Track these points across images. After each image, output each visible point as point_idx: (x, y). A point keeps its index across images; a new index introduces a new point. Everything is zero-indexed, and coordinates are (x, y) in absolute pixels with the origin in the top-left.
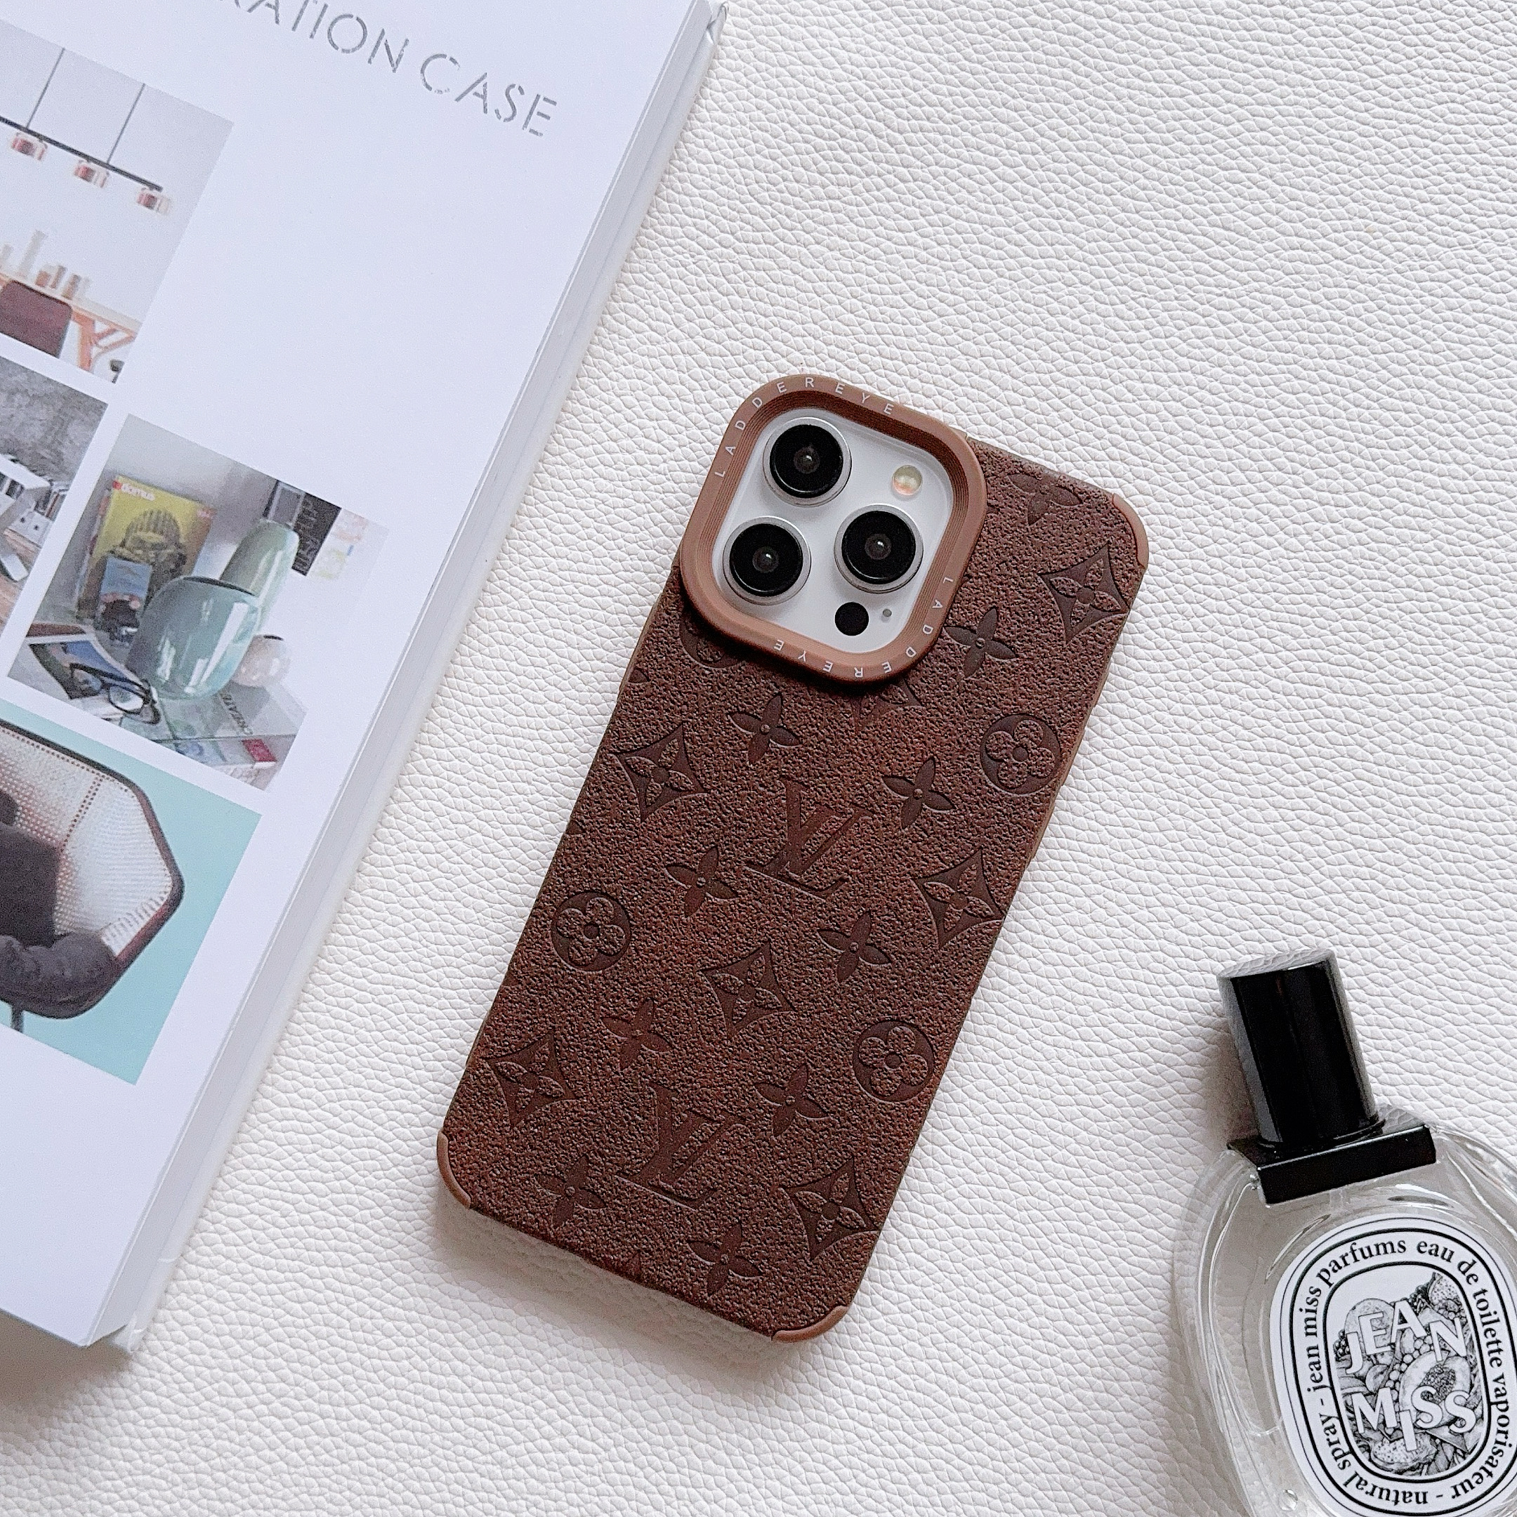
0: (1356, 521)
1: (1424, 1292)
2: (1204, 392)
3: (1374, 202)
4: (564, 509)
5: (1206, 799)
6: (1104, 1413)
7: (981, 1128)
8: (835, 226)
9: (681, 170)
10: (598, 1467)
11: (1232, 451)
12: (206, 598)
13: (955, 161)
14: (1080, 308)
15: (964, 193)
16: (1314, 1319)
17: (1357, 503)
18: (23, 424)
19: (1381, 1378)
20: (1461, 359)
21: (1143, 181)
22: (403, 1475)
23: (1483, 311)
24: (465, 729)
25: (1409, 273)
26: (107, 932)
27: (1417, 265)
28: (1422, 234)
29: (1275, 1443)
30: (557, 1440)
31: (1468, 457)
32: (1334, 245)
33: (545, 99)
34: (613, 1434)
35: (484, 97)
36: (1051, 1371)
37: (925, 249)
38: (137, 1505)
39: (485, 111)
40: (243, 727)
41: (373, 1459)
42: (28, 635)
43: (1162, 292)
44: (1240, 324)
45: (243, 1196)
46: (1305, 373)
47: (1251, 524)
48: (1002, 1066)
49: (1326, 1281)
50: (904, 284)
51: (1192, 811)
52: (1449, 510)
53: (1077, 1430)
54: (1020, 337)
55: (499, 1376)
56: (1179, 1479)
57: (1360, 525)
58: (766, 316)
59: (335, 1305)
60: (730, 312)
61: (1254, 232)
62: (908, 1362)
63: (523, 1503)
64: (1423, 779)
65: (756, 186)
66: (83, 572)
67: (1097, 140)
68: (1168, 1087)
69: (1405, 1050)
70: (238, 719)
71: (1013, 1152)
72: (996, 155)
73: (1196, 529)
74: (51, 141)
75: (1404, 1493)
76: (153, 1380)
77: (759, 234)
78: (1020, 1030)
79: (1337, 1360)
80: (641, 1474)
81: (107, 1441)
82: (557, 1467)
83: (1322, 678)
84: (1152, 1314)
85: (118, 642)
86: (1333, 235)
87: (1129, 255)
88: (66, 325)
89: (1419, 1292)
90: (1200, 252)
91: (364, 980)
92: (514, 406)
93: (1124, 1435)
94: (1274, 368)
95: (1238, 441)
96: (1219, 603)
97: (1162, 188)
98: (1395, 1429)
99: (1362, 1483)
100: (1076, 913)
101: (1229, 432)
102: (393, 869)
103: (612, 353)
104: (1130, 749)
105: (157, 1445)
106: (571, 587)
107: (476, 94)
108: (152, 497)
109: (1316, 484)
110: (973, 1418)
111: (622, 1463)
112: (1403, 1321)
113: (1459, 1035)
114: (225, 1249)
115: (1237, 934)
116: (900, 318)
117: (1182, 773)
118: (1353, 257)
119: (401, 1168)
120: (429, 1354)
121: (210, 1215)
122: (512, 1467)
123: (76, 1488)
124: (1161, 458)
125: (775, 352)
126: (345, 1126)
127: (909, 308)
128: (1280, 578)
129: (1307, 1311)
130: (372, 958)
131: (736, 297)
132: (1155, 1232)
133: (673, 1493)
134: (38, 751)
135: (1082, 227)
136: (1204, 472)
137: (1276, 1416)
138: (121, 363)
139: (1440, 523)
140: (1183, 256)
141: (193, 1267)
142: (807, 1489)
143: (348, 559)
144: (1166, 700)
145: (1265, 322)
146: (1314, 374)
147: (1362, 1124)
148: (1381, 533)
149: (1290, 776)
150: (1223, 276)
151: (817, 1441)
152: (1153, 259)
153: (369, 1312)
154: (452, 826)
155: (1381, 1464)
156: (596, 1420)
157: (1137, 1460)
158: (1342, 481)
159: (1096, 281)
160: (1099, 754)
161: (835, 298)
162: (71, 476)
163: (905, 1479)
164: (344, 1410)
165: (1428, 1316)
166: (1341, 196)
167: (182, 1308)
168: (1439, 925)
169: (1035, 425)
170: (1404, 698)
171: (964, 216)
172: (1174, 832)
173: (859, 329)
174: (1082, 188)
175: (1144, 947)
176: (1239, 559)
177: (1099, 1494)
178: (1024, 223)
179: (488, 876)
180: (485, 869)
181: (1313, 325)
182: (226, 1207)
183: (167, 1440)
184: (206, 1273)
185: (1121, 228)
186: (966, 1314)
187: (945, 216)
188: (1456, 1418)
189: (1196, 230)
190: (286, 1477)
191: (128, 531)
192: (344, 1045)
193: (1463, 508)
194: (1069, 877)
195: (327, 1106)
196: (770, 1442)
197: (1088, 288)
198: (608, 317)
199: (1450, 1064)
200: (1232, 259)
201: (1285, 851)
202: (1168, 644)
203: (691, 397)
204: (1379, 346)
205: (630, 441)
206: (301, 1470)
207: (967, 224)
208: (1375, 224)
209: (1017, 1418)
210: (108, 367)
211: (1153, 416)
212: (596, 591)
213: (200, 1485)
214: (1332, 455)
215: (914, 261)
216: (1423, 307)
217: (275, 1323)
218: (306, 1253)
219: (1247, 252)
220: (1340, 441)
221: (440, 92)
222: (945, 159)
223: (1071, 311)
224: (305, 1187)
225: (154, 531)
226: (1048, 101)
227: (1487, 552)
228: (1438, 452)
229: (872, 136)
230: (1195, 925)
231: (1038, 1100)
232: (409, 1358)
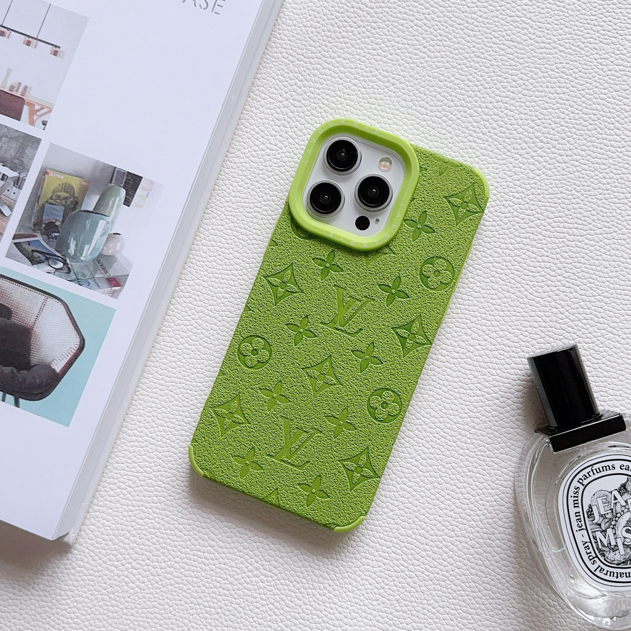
0: (576, 162)
1: (624, 486)
2: (507, 111)
3: (574, 27)
4: (237, 176)
5: (518, 284)
6: (488, 548)
7: (429, 430)
8: (346, 50)
9: (279, 30)
10: (273, 583)
11: (521, 135)
12: (87, 219)
13: (396, 19)
14: (453, 78)
15: (400, 33)
16: (577, 500)
17: (575, 154)
18: (6, 150)
19: (608, 524)
20: (616, 91)
21: (476, 23)
22: (190, 591)
23: (624, 71)
24: (200, 272)
25: (592, 56)
26: (53, 363)
27: (594, 53)
28: (596, 40)
29: (564, 556)
30: (255, 572)
31: (621, 132)
32: (559, 46)
34: (279, 569)
36: (464, 532)
37: (385, 57)
38: (76, 610)
39: (195, 6)
40: (106, 272)
41: (177, 585)
42: (13, 239)
43: (487, 69)
44: (521, 81)
45: (116, 475)
46: (550, 101)
47: (531, 166)
48: (436, 403)
49: (582, 484)
50: (377, 72)
51: (512, 290)
52: (614, 155)
53: (477, 556)
54: (428, 92)
55: (229, 546)
56: (522, 575)
57: (577, 163)
58: (318, 89)
59: (157, 519)
60: (303, 88)
61: (524, 42)
62: (403, 531)
63: (242, 600)
64: (610, 270)
65: (311, 34)
66: (35, 211)
67: (455, 7)
68: (508, 408)
69: (609, 386)
70: (104, 269)
71: (443, 439)
72: (413, 16)
73: (507, 169)
74: (12, 30)
75: (620, 573)
76: (81, 556)
77: (314, 55)
78: (443, 387)
79: (588, 517)
80: (291, 585)
81: (62, 583)
82: (255, 584)
83: (565, 230)
84: (506, 505)
85: (51, 240)
86: (558, 42)
87: (472, 55)
88: (23, 106)
89: (622, 486)
90: (502, 52)
91: (162, 381)
93: (497, 558)
94: (537, 99)
95: (523, 131)
96: (519, 200)
97: (484, 26)
98: (615, 546)
99: (602, 570)
100: (465, 336)
101: (519, 127)
102: (172, 333)
103: (254, 109)
104: (484, 265)
105: (84, 584)
106: (242, 209)
108: (62, 177)
109: (557, 147)
110: (432, 553)
111: (283, 581)
112: (616, 499)
114: (109, 498)
115: (534, 341)
116: (376, 87)
117: (507, 274)
118: (567, 51)
119: (182, 460)
120: (199, 538)
121: (102, 484)
122: (236, 585)
123: (50, 604)
124: (491, 140)
125: (323, 104)
126: (157, 443)
127: (380, 82)
128: (544, 188)
129: (574, 497)
130: (165, 371)
131: (306, 82)
132: (506, 470)
133: (305, 592)
134: (20, 288)
135: (451, 44)
136: (510, 145)
137: (563, 543)
138: (47, 122)
139: (611, 161)
140: (495, 54)
141: (96, 507)
142: (363, 588)
143: (147, 199)
144: (499, 243)
145: (531, 80)
146: (554, 101)
147: (593, 416)
148: (586, 166)
149: (553, 272)
150: (512, 62)
151: (366, 567)
152: (482, 56)
153: (172, 522)
154: (197, 314)
155: (610, 561)
156: (271, 562)
157: (503, 568)
158: (568, 145)
159: (459, 66)
160: (471, 268)
161: (348, 80)
162: (28, 170)
163: (404, 581)
164: (163, 564)
165: (626, 496)
166: (561, 26)
167: (92, 525)
168: (620, 332)
169: (436, 129)
170: (600, 236)
171: (401, 42)
172: (505, 299)
173: (359, 92)
174: (450, 28)
175: (495, 349)
176: (527, 181)
177: (488, 584)
178: (427, 44)
179: (213, 334)
180: (212, 331)
181: (552, 80)
182: (109, 480)
183: (88, 582)
184: (101, 509)
185: (468, 44)
186: (426, 509)
187: (393, 43)
189: (500, 43)
190: (140, 594)
191: (53, 192)
192: (156, 409)
193: (620, 154)
194: (461, 321)
195: (150, 435)
196: (346, 568)
197: (455, 70)
198: (251, 93)
200: (516, 54)
201: (553, 305)
202: (498, 219)
203: (288, 126)
204: (580, 88)
205: (263, 146)
206: (146, 591)
207: (402, 46)
208: (576, 36)
209: (451, 553)
210: (41, 124)
211: (486, 122)
212: (252, 210)
213: (103, 600)
214: (564, 135)
215: (381, 62)
216: (598, 70)
217: (132, 529)
218: (144, 498)
219: (522, 51)
220: (567, 129)
222: (392, 19)
223: (449, 80)
224: (142, 470)
225: (64, 192)
228: (608, 131)
229: (360, 11)
230: (516, 338)
231: (453, 416)
232: (190, 540)
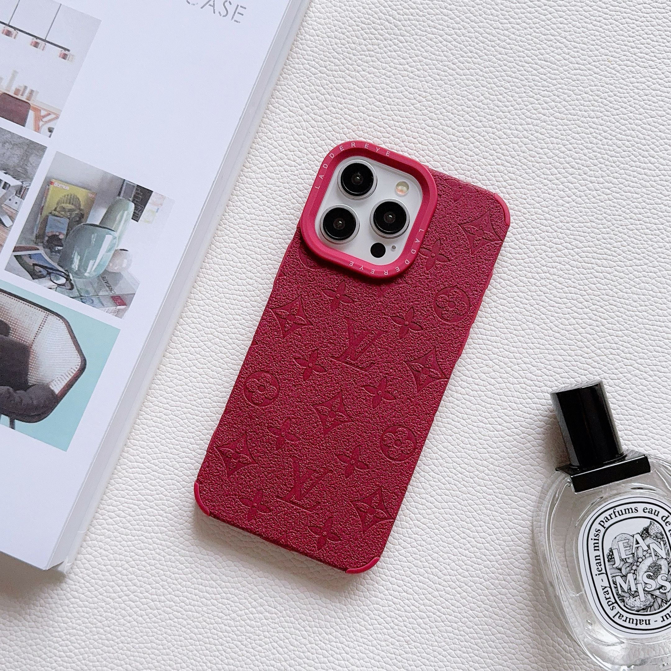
0: (607, 190)
1: (646, 530)
2: (538, 134)
3: (611, 49)
4: (253, 192)
5: (543, 315)
6: (503, 590)
7: (445, 465)
8: (371, 63)
9: (302, 39)
10: (277, 620)
11: (551, 160)
12: (93, 233)
13: (424, 33)
14: (482, 98)
15: (429, 48)
16: (598, 543)
17: (607, 182)
18: (9, 157)
19: (628, 569)
20: (652, 117)
21: (508, 41)
22: (190, 626)
23: (661, 96)
24: (210, 292)
25: (627, 79)
26: (52, 383)
27: (631, 76)
28: (633, 62)
29: (583, 600)
30: (259, 608)
31: (656, 160)
32: (594, 68)
33: (241, 7)
34: (284, 605)
35: (213, 6)
36: (479, 572)
37: (412, 73)
38: (70, 643)
39: (214, 13)
40: (111, 290)
41: (176, 619)
42: (14, 251)
43: (518, 90)
44: (553, 103)
45: (115, 503)
46: (582, 124)
47: (560, 192)
48: (454, 437)
49: (603, 526)
50: (403, 88)
51: (537, 321)
52: (648, 184)
53: (492, 598)
54: (455, 111)
55: (232, 580)
56: (538, 619)
57: (609, 191)
58: (341, 104)
59: (158, 550)
60: (325, 102)
61: (558, 63)
62: (415, 569)
63: (244, 637)
64: (639, 304)
65: (335, 46)
66: (38, 222)
67: (487, 23)
68: (529, 444)
69: (634, 425)
70: (109, 287)
71: (460, 475)
72: (443, 30)
73: (536, 195)
74: (18, 29)
75: (640, 620)
76: (76, 587)
77: (337, 67)
78: (462, 420)
79: (609, 561)
80: (297, 622)
81: (56, 615)
82: (259, 620)
83: (594, 260)
84: (524, 545)
85: (54, 253)
86: (593, 63)
87: (503, 74)
88: (28, 111)
89: (644, 530)
90: (535, 72)
91: (167, 405)
92: (230, 144)
93: (513, 600)
94: (569, 122)
95: (554, 156)
96: (547, 228)
97: (517, 44)
98: (635, 592)
99: (621, 616)
100: (486, 368)
101: (549, 151)
102: (179, 355)
103: (272, 122)
104: (509, 294)
105: (79, 616)
106: (256, 227)
107: (210, 5)
108: (68, 188)
109: (589, 174)
110: (445, 594)
111: (288, 618)
112: (638, 543)
113: (658, 418)
114: (107, 526)
115: (558, 375)
116: (401, 103)
117: (532, 304)
118: (602, 73)
119: (186, 488)
120: (201, 571)
121: (100, 512)
122: (239, 621)
123: (42, 636)
124: (519, 164)
125: (345, 120)
126: (160, 470)
127: (405, 99)
128: (574, 216)
129: (595, 539)
130: (171, 395)
131: (328, 96)
132: (524, 509)
133: (311, 631)
134: (19, 303)
135: (482, 61)
136: (539, 170)
137: (582, 587)
138: (53, 128)
139: (644, 190)
140: (527, 73)
141: (93, 535)
142: (371, 627)
143: (157, 214)
144: (524, 272)
145: (564, 102)
146: (586, 125)
147: (617, 456)
148: (618, 195)
149: (580, 304)
150: (545, 82)
151: (376, 606)
152: (514, 75)
153: (173, 553)
154: (205, 335)
155: (629, 607)
156: (276, 599)
157: (518, 611)
158: (600, 172)
159: (489, 85)
160: (495, 297)
161: (372, 95)
162: (32, 179)
163: (415, 622)
164: (163, 598)
165: (649, 540)
166: (596, 46)
167: (88, 554)
168: (648, 369)
169: (463, 150)
170: (630, 268)
171: (429, 58)
172: (529, 330)
173: (383, 109)
174: (481, 44)
175: (517, 382)
176: (556, 208)
177: (502, 627)
178: (456, 60)
179: (222, 357)
180: (221, 354)
181: (586, 103)
182: (108, 508)
183: (83, 614)
184: (99, 538)
185: (499, 62)
186: (440, 547)
187: (420, 58)
188: (662, 586)
189: (532, 62)
190: (137, 628)
191: (58, 203)
192: (159, 434)
193: (654, 183)
194: (482, 352)
195: (152, 461)
196: (354, 607)
197: (485, 88)
198: (270, 106)
199: (654, 431)
200: (549, 75)
201: (579, 338)
202: (524, 247)
203: (308, 141)
204: (615, 112)
205: (281, 161)
206: (144, 625)
207: (430, 61)
208: (611, 58)
209: (465, 593)
210: (47, 130)
211: (516, 145)
212: (267, 229)
213: (98, 633)
214: (596, 161)
215: (407, 78)
216: (634, 94)
217: (131, 559)
218: (144, 528)
219: (555, 71)
220: (599, 155)
221: (194, 5)
222: (420, 32)
223: (478, 99)
224: (143, 498)
225: (70, 203)
226: (465, 6)
227: (665, 202)
228: (642, 159)
229: (387, 23)
230: (539, 372)
231: (471, 451)
232: (191, 573)
